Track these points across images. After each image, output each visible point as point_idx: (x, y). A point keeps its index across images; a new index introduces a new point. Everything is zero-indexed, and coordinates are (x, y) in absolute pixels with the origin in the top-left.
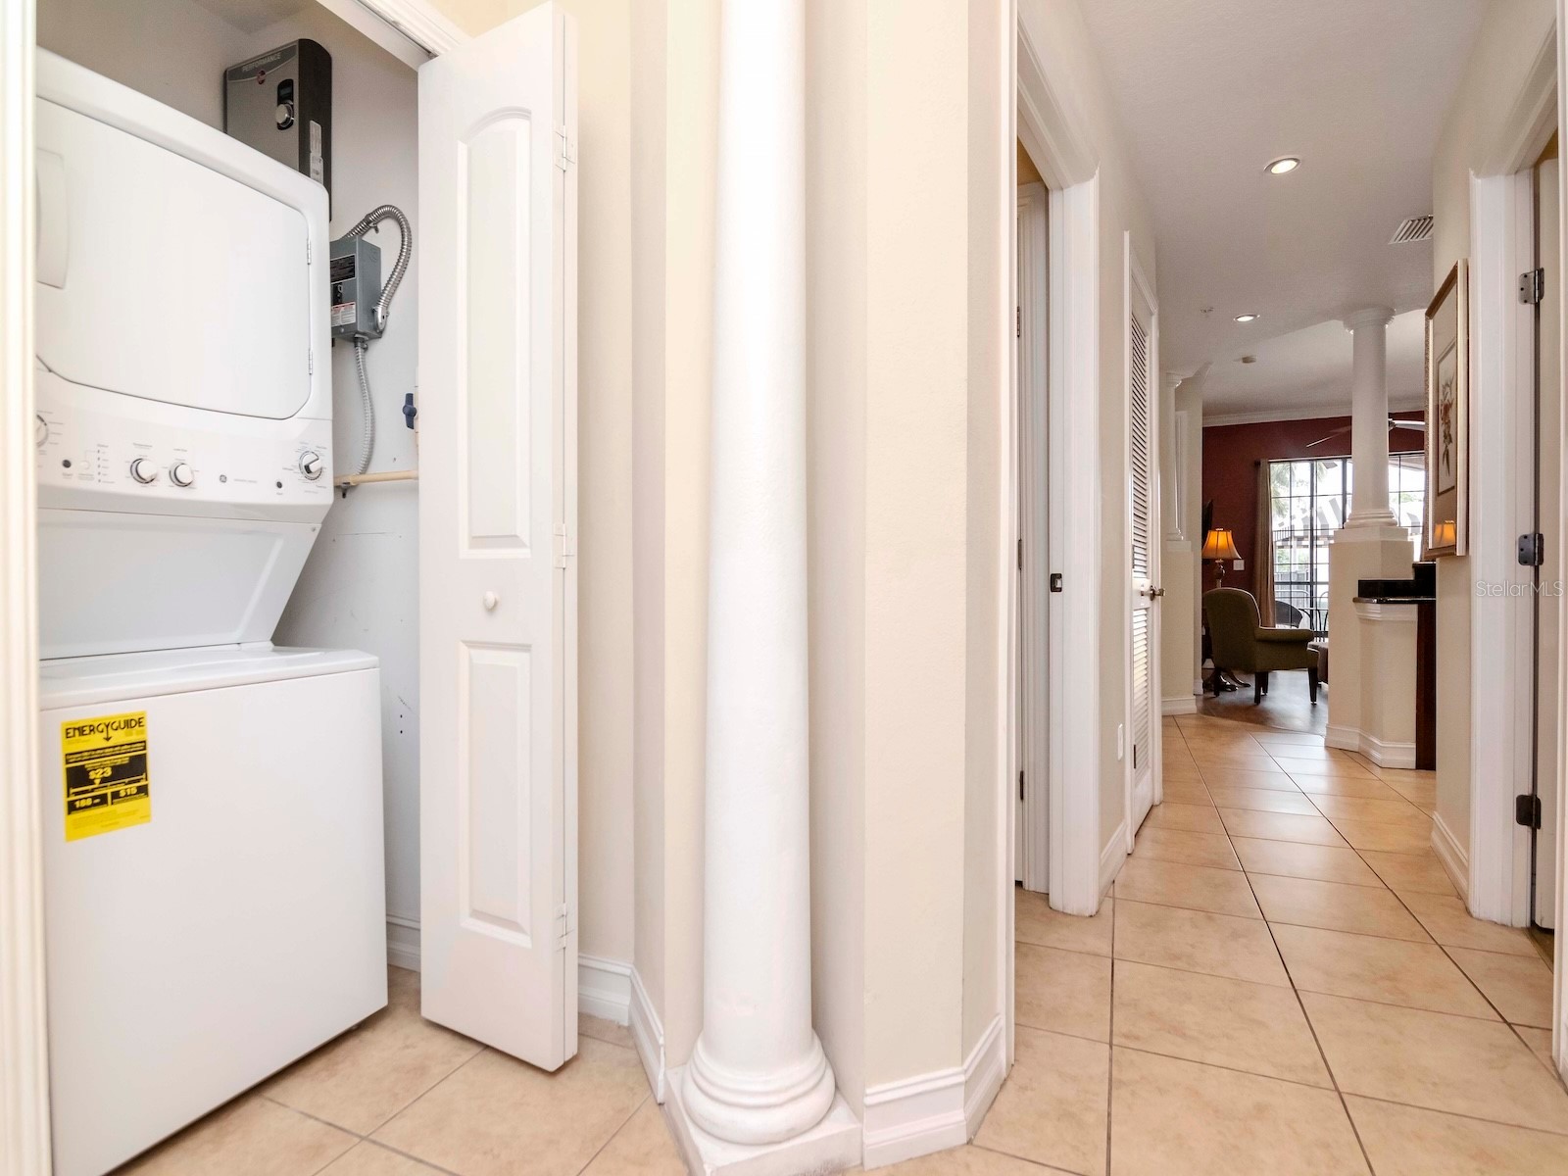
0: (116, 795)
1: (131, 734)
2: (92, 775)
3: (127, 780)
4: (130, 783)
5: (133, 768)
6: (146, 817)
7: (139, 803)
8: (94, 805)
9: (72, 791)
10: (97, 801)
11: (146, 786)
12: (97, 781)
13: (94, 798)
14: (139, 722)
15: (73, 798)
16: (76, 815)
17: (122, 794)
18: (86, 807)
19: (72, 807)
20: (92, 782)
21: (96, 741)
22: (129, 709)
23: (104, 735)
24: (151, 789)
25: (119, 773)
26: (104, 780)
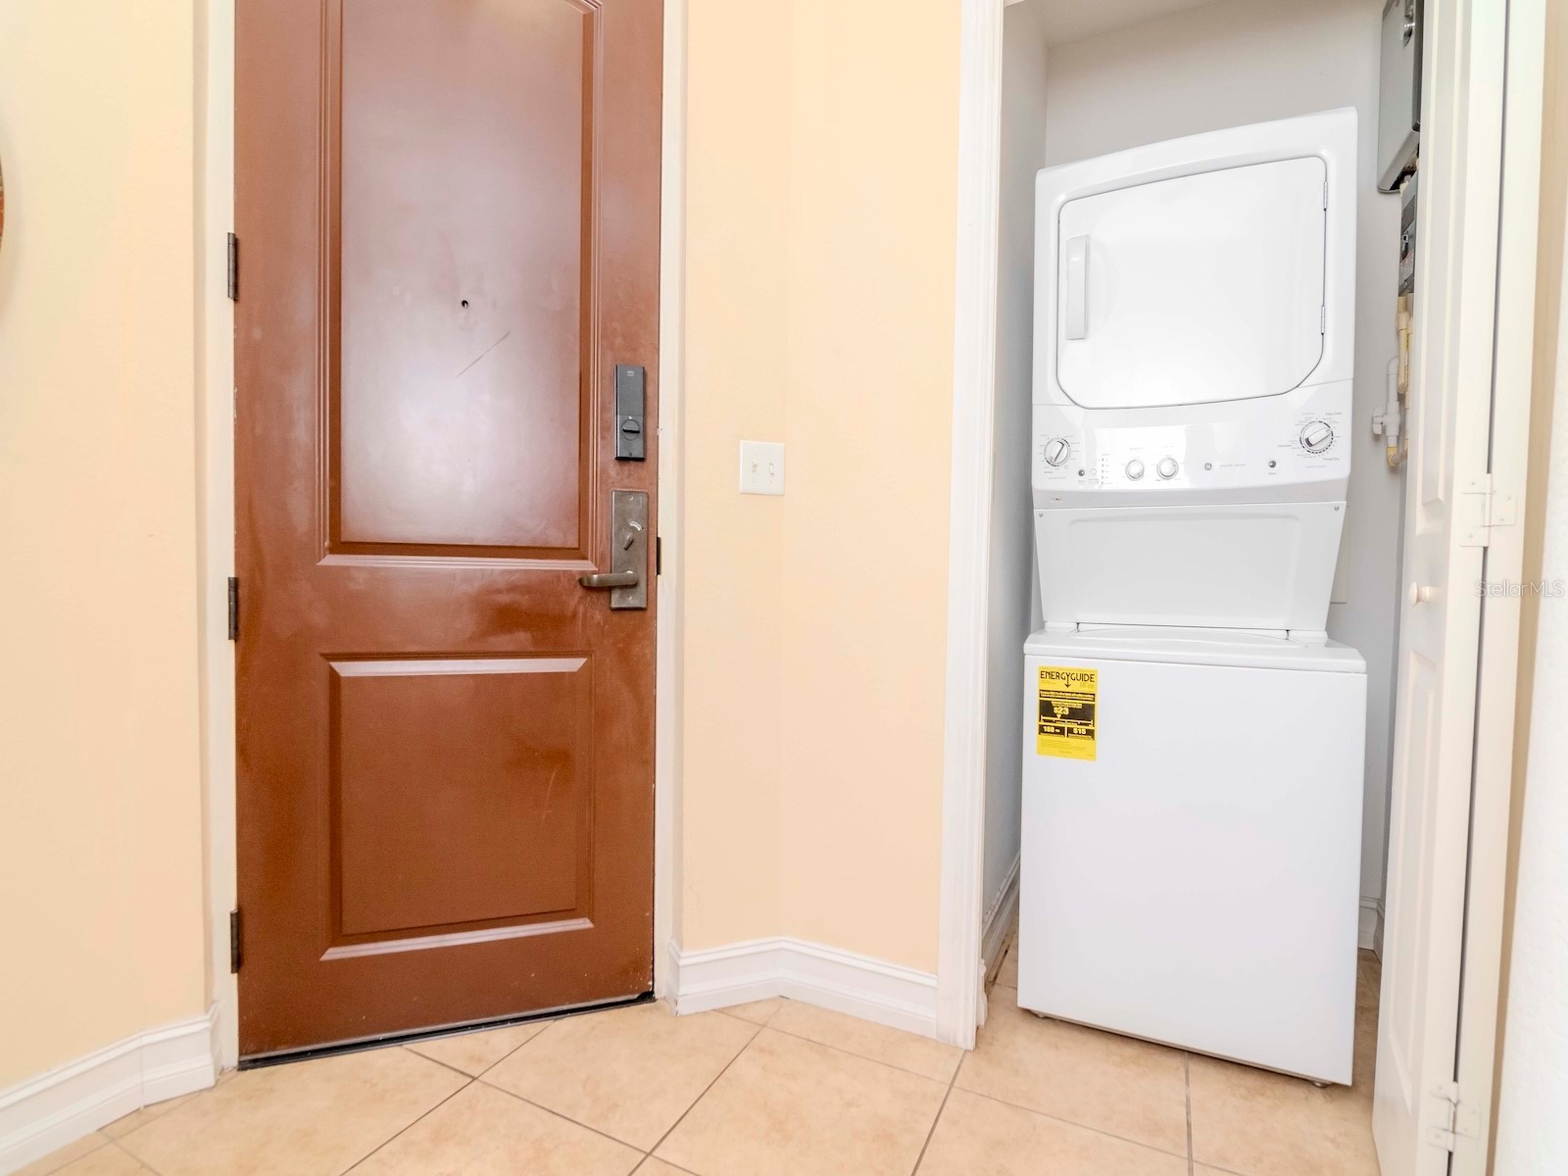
0: (1070, 731)
1: (1085, 686)
2: (1056, 710)
3: (1079, 722)
4: (1081, 724)
5: (1084, 714)
6: (1092, 756)
7: (1086, 742)
8: (1055, 733)
9: (1042, 718)
10: (1058, 731)
11: (1093, 731)
12: (1059, 716)
13: (1056, 728)
14: (1091, 678)
15: (1043, 723)
16: (1044, 737)
17: (1075, 731)
18: (1051, 733)
19: (1041, 730)
20: (1055, 716)
21: (1059, 685)
22: (1085, 666)
23: (1065, 682)
24: (1096, 734)
25: (1073, 714)
26: (1063, 716)
